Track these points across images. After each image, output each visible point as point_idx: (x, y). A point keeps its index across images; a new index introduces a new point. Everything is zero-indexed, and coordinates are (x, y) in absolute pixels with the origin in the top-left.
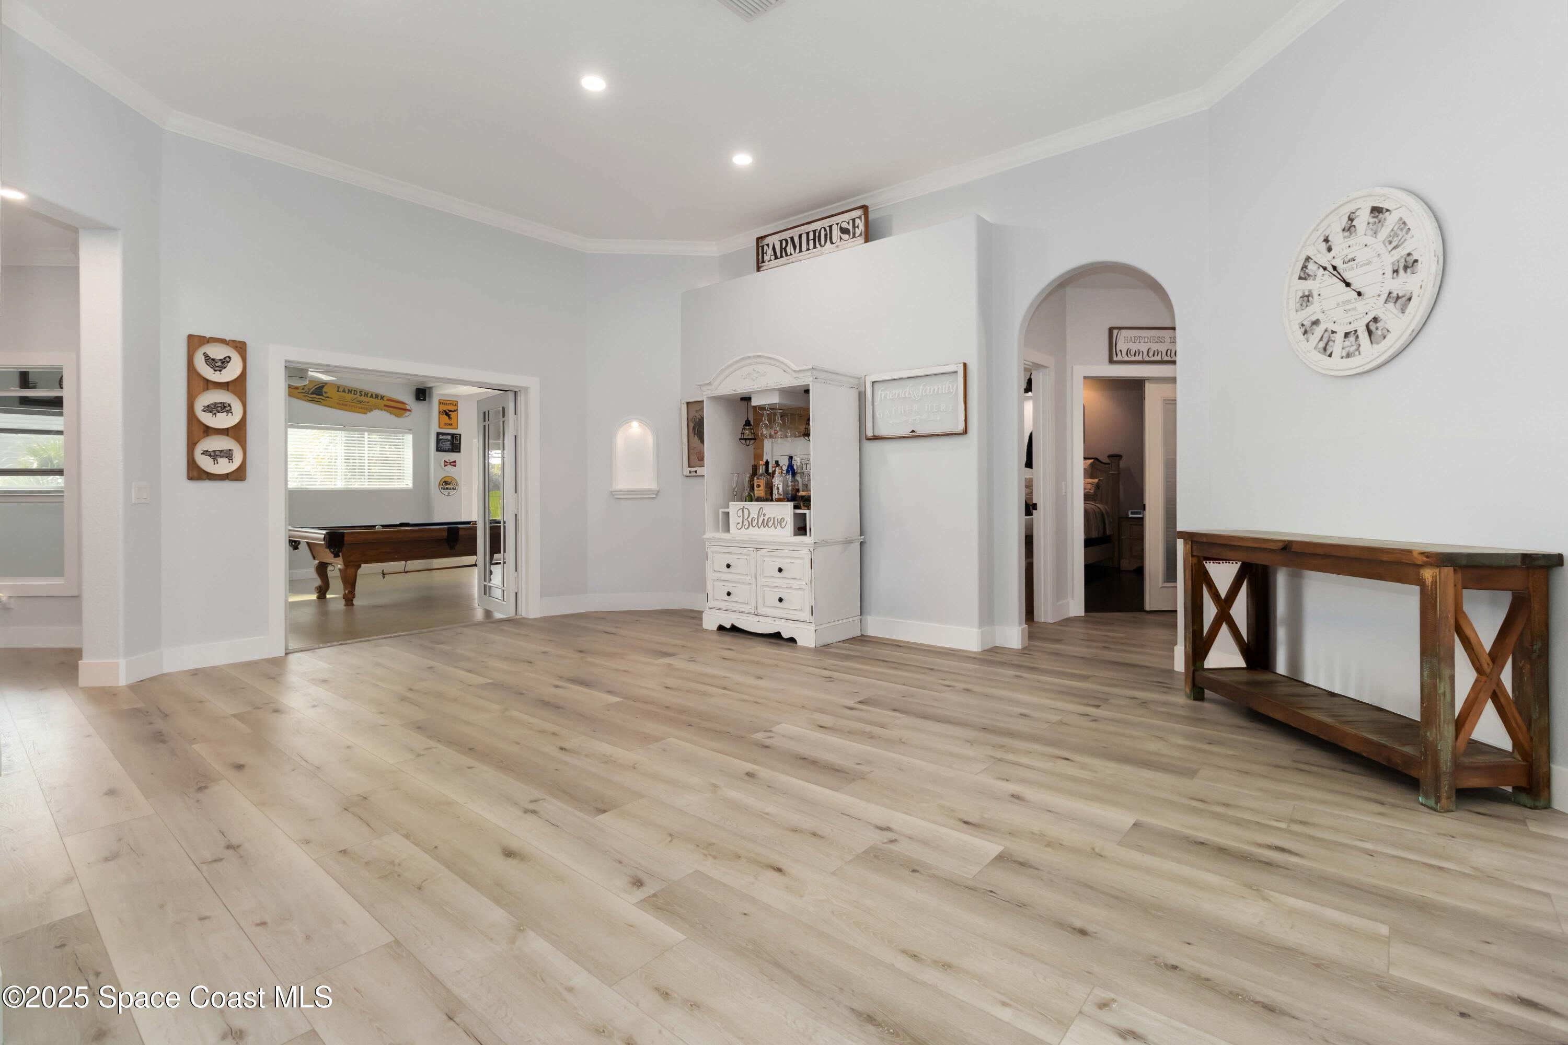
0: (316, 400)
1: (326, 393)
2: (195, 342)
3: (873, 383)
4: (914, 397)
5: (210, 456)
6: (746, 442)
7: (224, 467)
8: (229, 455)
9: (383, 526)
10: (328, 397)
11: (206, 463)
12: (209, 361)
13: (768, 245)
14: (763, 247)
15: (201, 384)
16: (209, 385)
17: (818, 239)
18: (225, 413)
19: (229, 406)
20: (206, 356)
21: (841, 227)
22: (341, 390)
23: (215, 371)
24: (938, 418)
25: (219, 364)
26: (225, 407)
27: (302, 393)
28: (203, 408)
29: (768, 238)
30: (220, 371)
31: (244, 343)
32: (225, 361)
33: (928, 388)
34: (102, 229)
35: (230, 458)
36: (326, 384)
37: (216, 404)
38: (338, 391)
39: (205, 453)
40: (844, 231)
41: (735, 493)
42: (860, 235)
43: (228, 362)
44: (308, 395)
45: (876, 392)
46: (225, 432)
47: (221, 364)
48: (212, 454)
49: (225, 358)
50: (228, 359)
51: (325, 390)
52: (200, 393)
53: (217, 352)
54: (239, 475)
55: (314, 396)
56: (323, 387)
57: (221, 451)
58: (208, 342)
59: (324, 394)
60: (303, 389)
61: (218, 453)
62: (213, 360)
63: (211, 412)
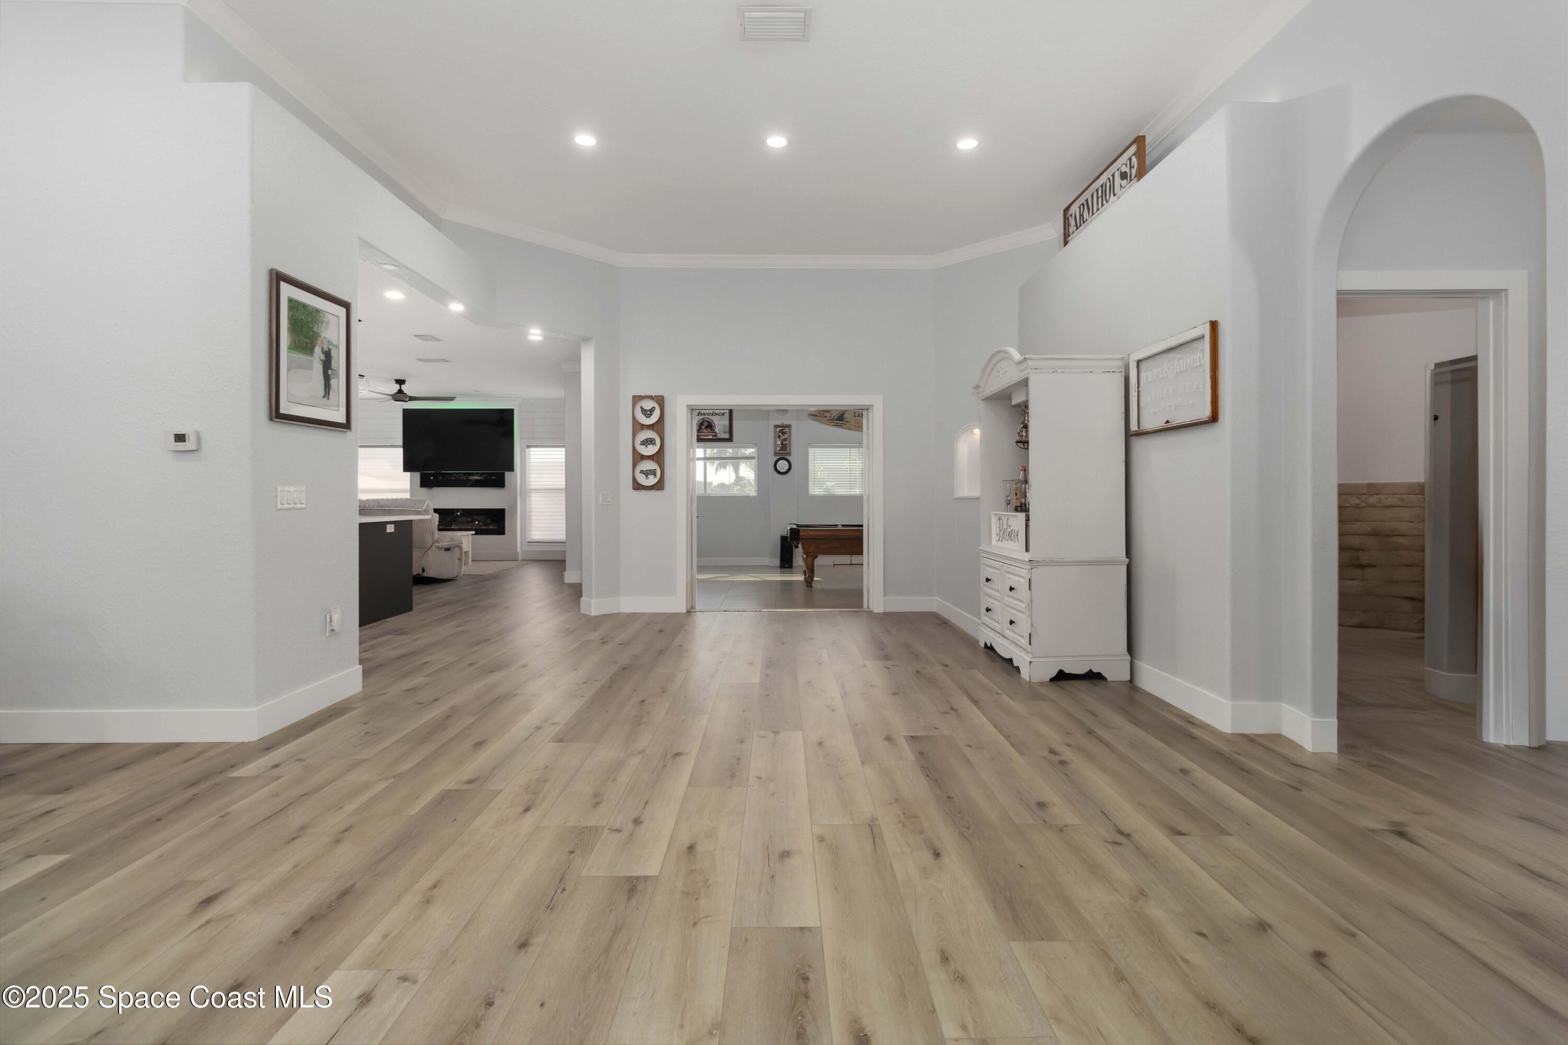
0: (839, 424)
1: (846, 418)
2: (637, 399)
3: (1138, 362)
4: (1171, 376)
5: (644, 474)
6: (1024, 445)
7: (652, 480)
8: (653, 472)
9: (842, 525)
10: (847, 422)
11: (642, 479)
12: (644, 411)
13: (1071, 215)
14: (1068, 218)
15: (640, 427)
16: (643, 427)
17: (1106, 193)
18: (652, 445)
19: (654, 440)
20: (642, 408)
21: (1121, 172)
22: (856, 415)
23: (647, 417)
24: (1191, 402)
25: (649, 413)
26: (652, 441)
27: (830, 420)
28: (640, 443)
29: (1072, 206)
30: (649, 417)
31: (662, 397)
32: (652, 410)
33: (1182, 361)
34: (587, 340)
35: (655, 475)
36: (846, 411)
37: (647, 439)
38: (855, 416)
39: (642, 472)
40: (1124, 176)
41: (1008, 502)
42: (1135, 176)
43: (654, 411)
44: (834, 421)
45: (1142, 375)
46: (651, 458)
47: (648, 413)
48: (645, 472)
49: (652, 409)
50: (653, 409)
51: (845, 416)
52: (638, 432)
53: (648, 405)
54: (659, 486)
55: (838, 422)
56: (843, 414)
57: (650, 470)
58: (643, 399)
59: (845, 419)
60: (830, 417)
61: (648, 472)
62: (646, 410)
63: (644, 445)
